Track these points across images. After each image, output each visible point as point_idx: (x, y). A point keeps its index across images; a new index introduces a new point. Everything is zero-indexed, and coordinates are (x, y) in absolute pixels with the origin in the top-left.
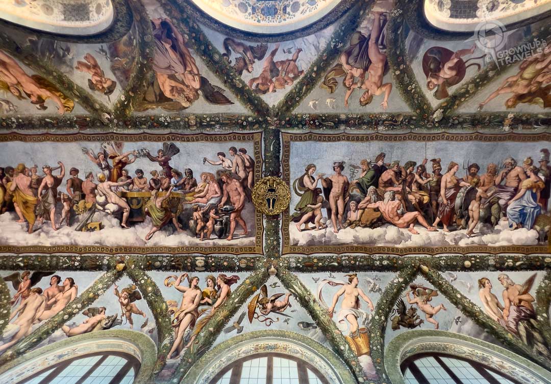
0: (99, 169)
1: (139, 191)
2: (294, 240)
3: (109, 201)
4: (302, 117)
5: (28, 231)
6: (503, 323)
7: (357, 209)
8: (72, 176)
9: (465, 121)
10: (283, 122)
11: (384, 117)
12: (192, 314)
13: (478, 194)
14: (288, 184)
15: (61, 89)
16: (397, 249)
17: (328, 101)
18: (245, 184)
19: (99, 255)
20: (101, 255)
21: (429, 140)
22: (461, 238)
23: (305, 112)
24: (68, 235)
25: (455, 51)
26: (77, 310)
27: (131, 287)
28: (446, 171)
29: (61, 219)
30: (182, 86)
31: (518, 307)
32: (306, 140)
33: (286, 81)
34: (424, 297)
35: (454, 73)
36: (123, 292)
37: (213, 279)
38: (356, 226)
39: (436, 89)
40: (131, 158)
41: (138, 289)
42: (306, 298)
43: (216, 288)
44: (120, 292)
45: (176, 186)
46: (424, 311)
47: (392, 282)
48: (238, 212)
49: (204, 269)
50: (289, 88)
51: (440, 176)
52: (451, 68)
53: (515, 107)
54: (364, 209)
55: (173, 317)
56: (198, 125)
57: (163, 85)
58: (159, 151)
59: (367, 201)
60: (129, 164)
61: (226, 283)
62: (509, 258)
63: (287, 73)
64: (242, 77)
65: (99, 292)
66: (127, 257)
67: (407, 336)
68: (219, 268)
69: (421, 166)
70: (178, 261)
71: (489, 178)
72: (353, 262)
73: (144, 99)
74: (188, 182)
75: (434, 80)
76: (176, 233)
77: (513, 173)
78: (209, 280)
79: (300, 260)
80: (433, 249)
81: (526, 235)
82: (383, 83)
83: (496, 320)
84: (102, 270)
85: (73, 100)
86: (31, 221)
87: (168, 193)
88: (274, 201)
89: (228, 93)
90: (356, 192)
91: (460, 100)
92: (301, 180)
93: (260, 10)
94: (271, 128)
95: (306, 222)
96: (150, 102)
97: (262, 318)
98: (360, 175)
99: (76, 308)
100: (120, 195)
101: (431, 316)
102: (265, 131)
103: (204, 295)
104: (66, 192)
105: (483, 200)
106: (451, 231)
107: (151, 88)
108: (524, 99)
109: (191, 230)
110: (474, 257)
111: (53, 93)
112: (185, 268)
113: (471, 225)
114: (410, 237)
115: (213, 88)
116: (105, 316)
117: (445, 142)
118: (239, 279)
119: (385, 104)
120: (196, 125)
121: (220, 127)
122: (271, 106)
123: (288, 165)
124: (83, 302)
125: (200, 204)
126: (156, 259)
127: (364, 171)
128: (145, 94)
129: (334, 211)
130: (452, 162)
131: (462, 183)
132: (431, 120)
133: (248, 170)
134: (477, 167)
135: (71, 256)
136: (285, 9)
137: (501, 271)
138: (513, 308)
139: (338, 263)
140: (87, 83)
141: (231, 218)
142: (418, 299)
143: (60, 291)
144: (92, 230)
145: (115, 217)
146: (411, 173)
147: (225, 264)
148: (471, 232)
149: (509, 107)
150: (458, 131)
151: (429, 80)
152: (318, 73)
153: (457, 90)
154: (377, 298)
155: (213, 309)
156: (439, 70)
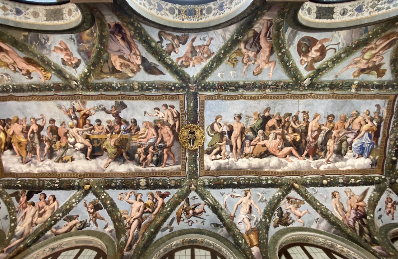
0: (69, 119)
1: (98, 134)
2: (207, 166)
3: (78, 141)
4: (213, 84)
5: (22, 162)
6: (345, 222)
7: (250, 145)
8: (50, 125)
9: (326, 86)
10: (200, 87)
11: (270, 83)
12: (139, 220)
13: (333, 135)
14: (203, 129)
15: (43, 65)
16: (278, 172)
17: (231, 72)
18: (174, 129)
19: (71, 179)
20: (73, 179)
21: (301, 98)
22: (321, 165)
23: (215, 80)
24: (49, 165)
25: (319, 39)
26: (60, 217)
27: (95, 201)
28: (313, 119)
29: (44, 154)
30: (128, 63)
31: (356, 210)
32: (215, 99)
33: (202, 60)
34: (296, 205)
35: (318, 54)
36: (89, 205)
37: (152, 195)
38: (250, 157)
39: (306, 64)
40: (92, 111)
41: (100, 202)
42: (216, 207)
43: (154, 200)
44: (88, 204)
45: (125, 130)
46: (295, 214)
47: (274, 195)
48: (169, 148)
49: (145, 188)
50: (204, 64)
51: (308, 122)
52: (316, 51)
53: (359, 77)
54: (255, 145)
55: (125, 222)
56: (140, 89)
57: (115, 62)
58: (112, 107)
59: (257, 140)
60: (91, 115)
61: (161, 197)
62: (353, 177)
63: (203, 54)
64: (171, 57)
65: (74, 205)
66: (92, 180)
67: (283, 232)
68: (156, 187)
69: (295, 116)
70: (127, 183)
71: (341, 124)
72: (247, 181)
73: (101, 71)
74: (134, 127)
75: (304, 58)
76: (125, 163)
77: (357, 121)
78: (149, 195)
79: (212, 181)
80: (302, 172)
81: (364, 162)
82: (270, 61)
83: (341, 220)
84: (74, 189)
85: (51, 73)
86: (24, 155)
87: (119, 136)
88: (194, 140)
89: (161, 67)
90: (250, 134)
91: (322, 72)
92: (212, 126)
93: (184, 12)
94: (191, 91)
95: (216, 154)
96: (105, 73)
97: (186, 221)
98: (253, 122)
99: (59, 216)
100: (85, 137)
101: (300, 217)
102: (187, 93)
103: (146, 206)
104: (47, 136)
105: (336, 139)
106: (315, 160)
107: (106, 64)
108: (364, 71)
109: (136, 161)
110: (330, 177)
111: (37, 68)
112: (132, 187)
113: (328, 155)
114: (286, 164)
115: (150, 64)
116: (78, 221)
117: (312, 100)
118: (170, 194)
119: (271, 74)
120: (138, 89)
121: (156, 91)
122: (191, 76)
123: (203, 116)
124: (63, 212)
125: (142, 143)
126: (112, 181)
127: (255, 120)
128: (102, 67)
129: (234, 147)
130: (316, 113)
131: (323, 128)
132: (303, 85)
133: (175, 120)
134: (333, 116)
135: (52, 180)
136: (201, 11)
137: (347, 186)
138: (353, 211)
139: (237, 182)
140: (61, 61)
141: (164, 152)
142: (291, 206)
143: (47, 204)
144: (66, 161)
145: (82, 153)
146: (288, 121)
147: (160, 183)
148: (328, 160)
149: (355, 77)
150: (321, 92)
151: (301, 59)
152: (224, 55)
153: (320, 65)
154: (264, 206)
155: (153, 216)
156: (309, 52)
